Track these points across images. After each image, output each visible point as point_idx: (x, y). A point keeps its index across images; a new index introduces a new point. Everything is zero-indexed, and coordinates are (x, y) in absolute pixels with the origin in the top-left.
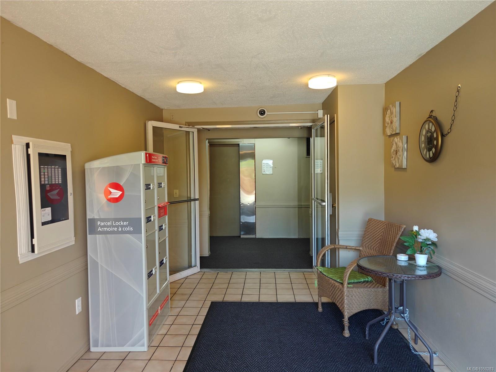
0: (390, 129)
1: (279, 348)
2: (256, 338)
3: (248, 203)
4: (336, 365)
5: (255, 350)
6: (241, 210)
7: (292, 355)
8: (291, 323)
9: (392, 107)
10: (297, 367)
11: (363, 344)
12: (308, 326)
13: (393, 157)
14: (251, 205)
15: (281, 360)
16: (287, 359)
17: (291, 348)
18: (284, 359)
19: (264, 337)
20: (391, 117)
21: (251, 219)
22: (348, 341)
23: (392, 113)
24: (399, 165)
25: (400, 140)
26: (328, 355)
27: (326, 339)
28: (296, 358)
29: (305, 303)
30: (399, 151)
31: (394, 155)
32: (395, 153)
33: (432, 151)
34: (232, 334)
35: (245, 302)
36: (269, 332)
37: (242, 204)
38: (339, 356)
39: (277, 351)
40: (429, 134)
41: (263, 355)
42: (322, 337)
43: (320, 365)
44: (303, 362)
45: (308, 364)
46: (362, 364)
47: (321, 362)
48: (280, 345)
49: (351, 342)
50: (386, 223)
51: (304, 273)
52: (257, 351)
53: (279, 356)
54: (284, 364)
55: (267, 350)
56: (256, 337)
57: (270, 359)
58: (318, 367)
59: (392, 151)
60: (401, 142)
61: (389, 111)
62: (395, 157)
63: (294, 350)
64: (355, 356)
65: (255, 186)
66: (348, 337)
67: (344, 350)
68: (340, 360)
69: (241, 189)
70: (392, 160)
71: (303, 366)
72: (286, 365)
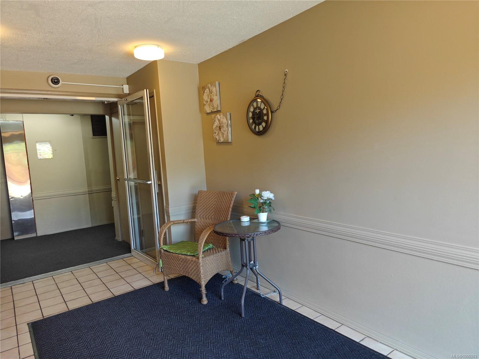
0: (210, 106)
1: (151, 340)
2: (119, 342)
3: (22, 196)
4: (214, 332)
5: (127, 354)
6: (11, 205)
7: (169, 342)
8: (145, 312)
9: (211, 86)
10: (181, 350)
11: (222, 304)
12: (164, 308)
13: (215, 133)
14: (25, 197)
15: (161, 351)
16: (167, 347)
17: (164, 335)
18: (164, 349)
19: (126, 336)
20: (211, 96)
21: (28, 215)
22: (209, 307)
23: (211, 92)
24: (224, 139)
25: (224, 117)
26: (202, 326)
27: (189, 313)
28: (174, 342)
29: (146, 287)
30: (223, 127)
31: (217, 130)
32: (218, 128)
33: (262, 125)
34: (85, 350)
35: (76, 309)
36: (129, 329)
37: (12, 198)
38: (211, 323)
39: (151, 344)
40: (258, 111)
41: (139, 355)
42: (184, 313)
43: (201, 338)
44: (183, 343)
45: (189, 342)
46: (234, 322)
47: (200, 336)
48: (150, 337)
49: (212, 307)
50: (216, 193)
51: (124, 259)
52: (129, 353)
53: (157, 348)
54: (167, 353)
55: (140, 348)
56: (117, 340)
57: (149, 355)
58: (201, 341)
59: (214, 127)
60: (225, 118)
61: (207, 90)
62: (219, 132)
63: (168, 336)
64: (223, 317)
65: (30, 174)
66: (206, 304)
67: (211, 316)
68: (215, 326)
69: (7, 180)
70: (215, 135)
71: (187, 346)
72: (170, 353)
